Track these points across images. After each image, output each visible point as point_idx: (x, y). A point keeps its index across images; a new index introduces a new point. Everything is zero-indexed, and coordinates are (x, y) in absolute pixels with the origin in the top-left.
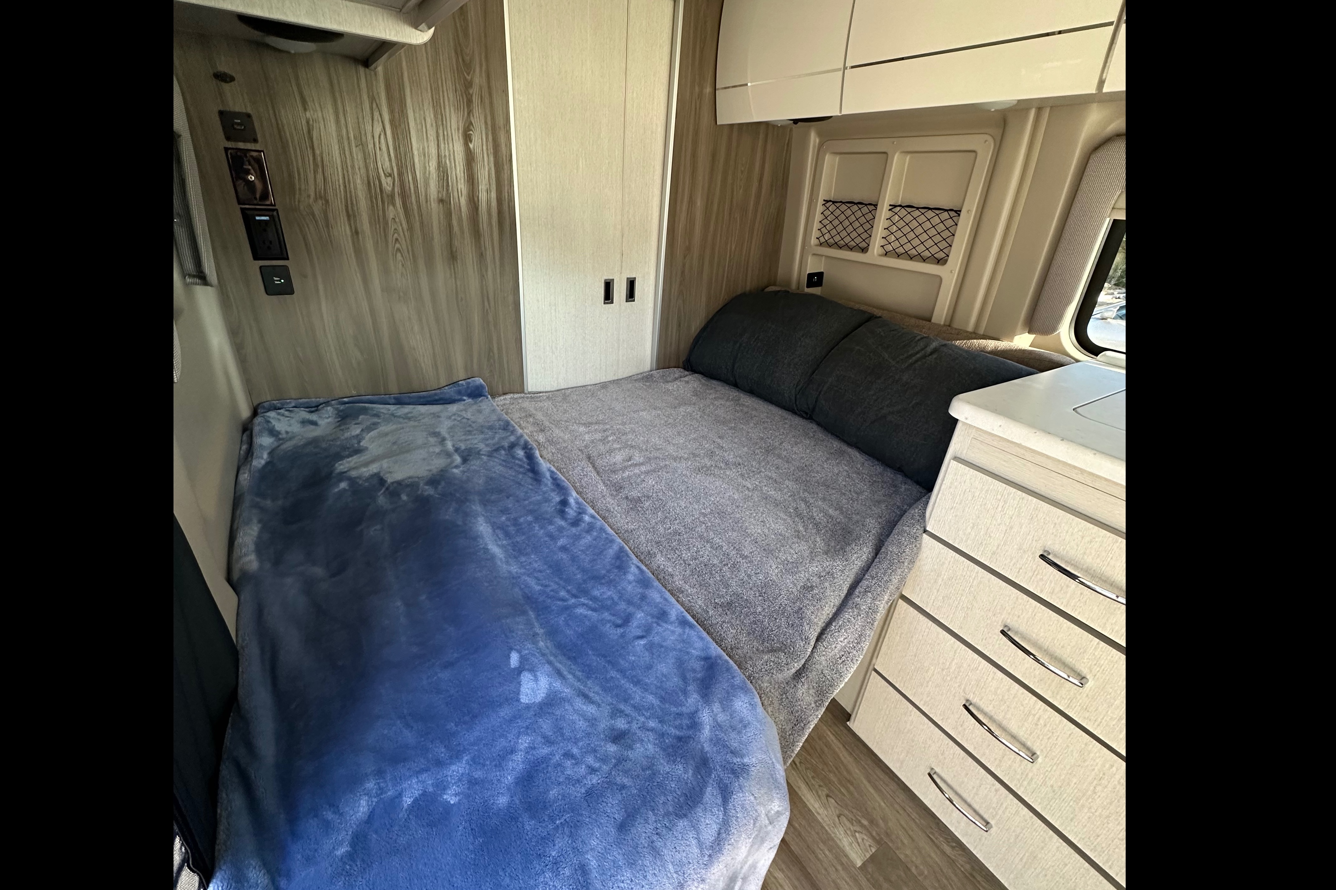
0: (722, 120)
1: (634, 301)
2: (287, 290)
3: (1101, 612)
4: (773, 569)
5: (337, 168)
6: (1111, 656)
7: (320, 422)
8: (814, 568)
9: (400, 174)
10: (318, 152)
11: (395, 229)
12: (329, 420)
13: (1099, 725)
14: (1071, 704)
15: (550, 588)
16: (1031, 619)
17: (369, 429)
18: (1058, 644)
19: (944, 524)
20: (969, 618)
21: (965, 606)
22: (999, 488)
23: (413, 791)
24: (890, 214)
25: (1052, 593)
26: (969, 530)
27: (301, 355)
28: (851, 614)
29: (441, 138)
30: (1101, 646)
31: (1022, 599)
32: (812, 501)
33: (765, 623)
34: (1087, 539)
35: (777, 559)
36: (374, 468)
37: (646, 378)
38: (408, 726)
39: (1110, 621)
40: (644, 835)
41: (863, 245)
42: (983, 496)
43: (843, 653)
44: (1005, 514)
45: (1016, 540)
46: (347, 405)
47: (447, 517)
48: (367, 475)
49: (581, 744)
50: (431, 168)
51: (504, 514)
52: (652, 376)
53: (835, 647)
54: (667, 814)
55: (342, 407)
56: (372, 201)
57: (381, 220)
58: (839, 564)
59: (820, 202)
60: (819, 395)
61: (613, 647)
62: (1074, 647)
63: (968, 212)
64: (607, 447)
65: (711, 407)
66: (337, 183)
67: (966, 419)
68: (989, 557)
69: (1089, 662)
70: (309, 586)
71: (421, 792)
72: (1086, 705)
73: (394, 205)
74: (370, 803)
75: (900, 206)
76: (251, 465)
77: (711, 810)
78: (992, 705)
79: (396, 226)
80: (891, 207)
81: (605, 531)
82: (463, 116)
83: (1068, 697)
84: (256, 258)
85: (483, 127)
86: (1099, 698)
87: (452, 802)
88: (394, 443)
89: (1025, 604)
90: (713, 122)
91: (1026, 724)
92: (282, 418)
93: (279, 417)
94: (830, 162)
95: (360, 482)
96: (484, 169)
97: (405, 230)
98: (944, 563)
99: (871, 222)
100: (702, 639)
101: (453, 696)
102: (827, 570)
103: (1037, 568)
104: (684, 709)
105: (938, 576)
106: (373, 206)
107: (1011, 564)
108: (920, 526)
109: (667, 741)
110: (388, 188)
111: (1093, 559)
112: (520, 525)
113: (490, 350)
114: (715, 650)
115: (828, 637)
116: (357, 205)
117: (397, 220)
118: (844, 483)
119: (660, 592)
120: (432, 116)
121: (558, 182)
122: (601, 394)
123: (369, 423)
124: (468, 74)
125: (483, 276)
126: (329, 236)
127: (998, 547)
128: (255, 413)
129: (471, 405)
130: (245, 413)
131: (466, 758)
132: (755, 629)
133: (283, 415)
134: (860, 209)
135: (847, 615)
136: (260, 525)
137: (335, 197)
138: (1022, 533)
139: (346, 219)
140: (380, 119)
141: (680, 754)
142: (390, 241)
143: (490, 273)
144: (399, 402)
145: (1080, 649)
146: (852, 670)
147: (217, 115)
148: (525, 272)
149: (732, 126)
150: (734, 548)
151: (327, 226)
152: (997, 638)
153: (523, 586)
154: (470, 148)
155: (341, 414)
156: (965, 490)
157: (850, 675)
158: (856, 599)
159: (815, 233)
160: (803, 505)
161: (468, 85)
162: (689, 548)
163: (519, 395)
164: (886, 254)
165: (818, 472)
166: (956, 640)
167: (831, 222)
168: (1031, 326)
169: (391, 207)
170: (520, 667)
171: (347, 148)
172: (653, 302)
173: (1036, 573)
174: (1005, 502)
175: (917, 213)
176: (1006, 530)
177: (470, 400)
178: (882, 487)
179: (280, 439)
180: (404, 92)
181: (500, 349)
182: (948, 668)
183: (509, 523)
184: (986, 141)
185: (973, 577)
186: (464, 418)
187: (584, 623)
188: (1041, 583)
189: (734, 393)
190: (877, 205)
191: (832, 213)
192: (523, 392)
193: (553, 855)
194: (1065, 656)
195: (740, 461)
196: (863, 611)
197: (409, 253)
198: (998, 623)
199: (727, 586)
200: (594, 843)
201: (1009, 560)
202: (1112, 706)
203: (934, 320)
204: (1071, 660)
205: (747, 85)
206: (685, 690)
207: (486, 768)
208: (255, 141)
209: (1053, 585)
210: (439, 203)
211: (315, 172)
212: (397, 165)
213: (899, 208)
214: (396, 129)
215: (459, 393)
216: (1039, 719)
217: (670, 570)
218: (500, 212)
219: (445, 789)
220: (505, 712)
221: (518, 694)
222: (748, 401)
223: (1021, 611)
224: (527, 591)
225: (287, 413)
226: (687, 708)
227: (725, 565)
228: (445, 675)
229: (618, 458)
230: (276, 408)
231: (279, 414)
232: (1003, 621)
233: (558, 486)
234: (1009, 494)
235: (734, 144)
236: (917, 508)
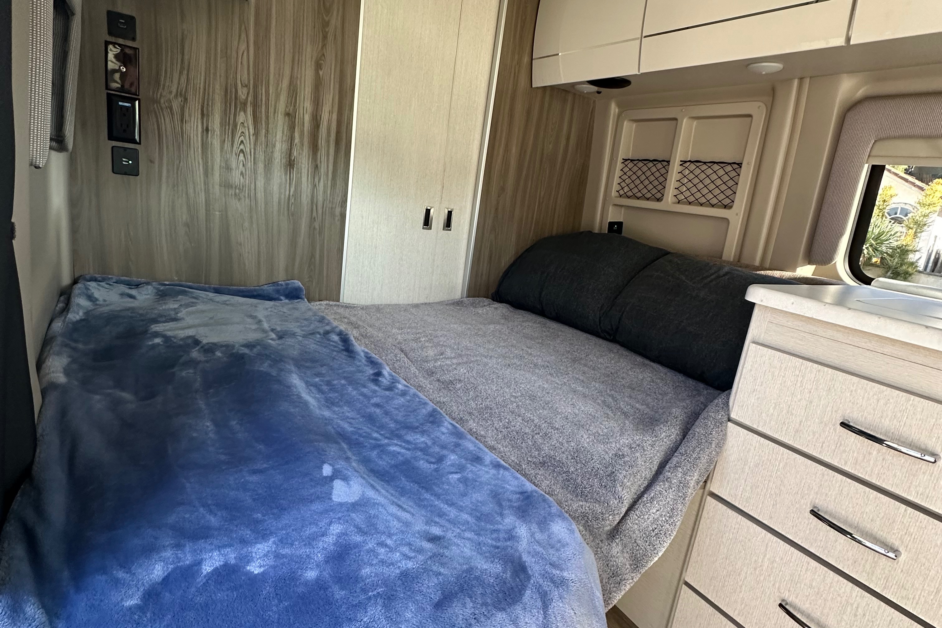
0: (537, 83)
1: (450, 230)
2: (134, 171)
3: (904, 475)
4: (585, 439)
5: (201, 73)
6: (919, 521)
7: (138, 297)
8: (625, 440)
9: (255, 87)
10: (186, 57)
11: (243, 132)
12: (148, 296)
13: (917, 603)
14: (887, 584)
15: (363, 431)
16: (838, 496)
17: (187, 306)
18: (867, 518)
19: (748, 408)
20: (778, 506)
21: (772, 492)
22: (797, 363)
23: (214, 562)
24: (681, 168)
25: (856, 464)
26: (771, 411)
27: (132, 233)
28: (662, 487)
29: (296, 62)
30: (908, 512)
31: (828, 474)
32: (619, 397)
33: (578, 481)
34: (882, 402)
35: (588, 431)
36: (190, 332)
37: (458, 303)
38: (211, 512)
39: (914, 483)
40: (461, 616)
41: (659, 195)
42: (783, 374)
43: (656, 526)
44: (804, 389)
45: (817, 413)
46: (167, 287)
47: (262, 369)
48: (183, 336)
49: (394, 538)
50: (283, 86)
51: (318, 377)
52: (462, 302)
53: (648, 519)
54: (485, 604)
55: (162, 288)
56: (226, 105)
57: (231, 122)
58: (649, 439)
59: (620, 160)
60: (622, 315)
61: (427, 477)
62: (883, 517)
63: (748, 164)
64: (420, 345)
65: (519, 327)
66: (198, 85)
67: (762, 301)
68: (793, 435)
69: (899, 533)
70: (115, 404)
71: (222, 563)
72: (902, 582)
73: (245, 112)
74: (165, 569)
75: (690, 161)
76: (66, 317)
77: (531, 611)
78: (808, 602)
79: (244, 130)
80: (682, 163)
81: (418, 396)
82: (317, 48)
83: (884, 576)
84: (111, 137)
85: (334, 58)
86: (914, 571)
87: (256, 572)
88: (211, 318)
89: (832, 479)
90: (529, 85)
91: (845, 617)
92: (101, 288)
93: (99, 287)
94: (628, 127)
95: (175, 341)
96: (330, 94)
97: (251, 133)
98: (750, 449)
99: (665, 176)
100: (517, 478)
101: (260, 494)
102: (637, 442)
103: (839, 439)
104: (500, 527)
105: (744, 465)
106: (226, 110)
107: (814, 440)
108: (725, 413)
109: (484, 548)
110: (242, 96)
111: (890, 421)
112: (334, 385)
113: (313, 256)
114: (529, 487)
115: (640, 506)
116: (212, 107)
117: (246, 125)
118: (649, 387)
119: (473, 442)
120: (291, 43)
121: (392, 116)
122: (413, 311)
123: (187, 302)
124: (327, 16)
125: (315, 185)
126: (182, 128)
127: (800, 424)
128: (75, 282)
129: (288, 304)
130: (66, 280)
131: (273, 539)
132: (569, 486)
133: (103, 287)
134: (655, 165)
135: (658, 487)
136: (69, 359)
137: (194, 97)
138: (821, 406)
139: (200, 116)
140: (246, 39)
141: (498, 557)
142: (236, 143)
143: (322, 184)
144: (217, 291)
145: (889, 519)
146: (666, 545)
147: (105, 13)
148: (354, 190)
149: (545, 87)
150: (545, 422)
151: (182, 121)
152: (807, 522)
153: (335, 426)
154: (319, 74)
155: (160, 293)
156: (765, 371)
157: (664, 550)
158: (667, 473)
159: (615, 187)
160: (610, 399)
161: (326, 24)
162: (501, 419)
163: (335, 303)
164: (679, 202)
165: (623, 378)
166: (767, 532)
167: (629, 177)
168: (809, 259)
169: (242, 113)
170: (332, 476)
171: (212, 58)
172: (467, 234)
173: (838, 445)
174: (803, 377)
175: (704, 167)
176: (807, 405)
177: (287, 301)
178: (685, 390)
179: (97, 305)
180: (270, 21)
181: (321, 257)
182: (761, 566)
183: (321, 383)
184: (759, 107)
185: (779, 459)
186: (280, 311)
187: (397, 458)
188: (844, 456)
189: (540, 319)
190: (669, 161)
191: (630, 169)
192: (338, 301)
193: (365, 620)
194: (876, 530)
195: (548, 364)
196: (673, 484)
197: (251, 155)
198: (806, 505)
199: (539, 449)
200: (409, 615)
201: (812, 436)
202: (927, 577)
203: (724, 257)
204: (882, 533)
205: (558, 54)
206: (501, 513)
207: (294, 547)
208: (134, 39)
209: (855, 455)
210: (285, 116)
211: (181, 73)
212: (254, 79)
213: (689, 163)
214: (258, 50)
215: (278, 291)
216: (857, 608)
217: (482, 433)
218: (338, 133)
219: (248, 562)
220: (317, 506)
221: (331, 494)
222: (554, 325)
223: (828, 489)
224: (339, 429)
225: (107, 286)
226: (503, 526)
227: (536, 434)
228: (254, 478)
229: (431, 353)
230: (95, 280)
231: (99, 285)
232: (811, 502)
233: (372, 362)
234: (806, 368)
235: (546, 105)
236: (721, 398)
